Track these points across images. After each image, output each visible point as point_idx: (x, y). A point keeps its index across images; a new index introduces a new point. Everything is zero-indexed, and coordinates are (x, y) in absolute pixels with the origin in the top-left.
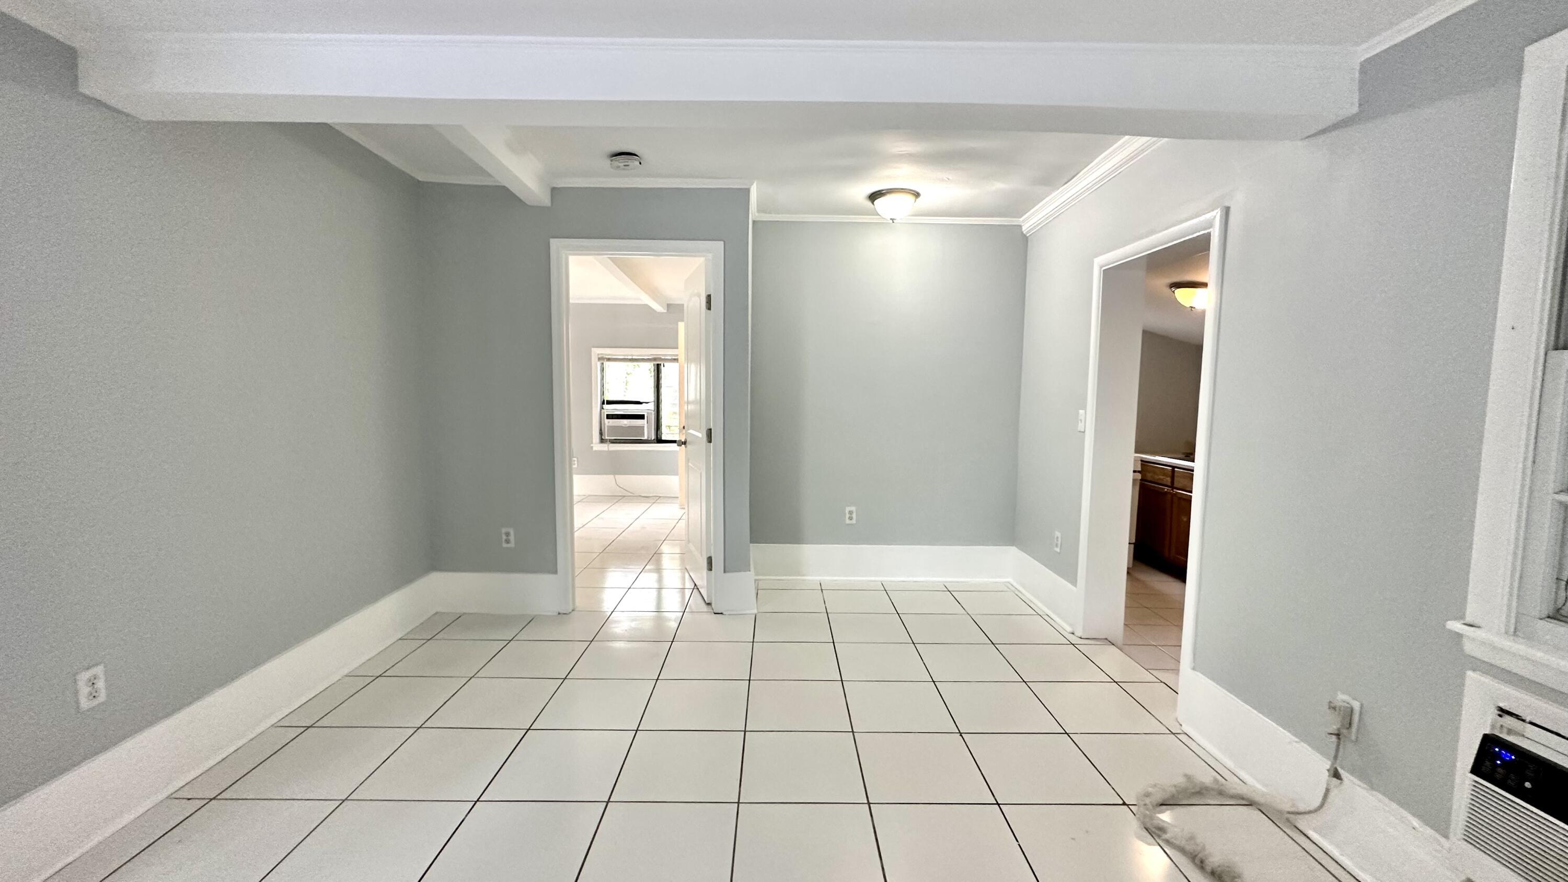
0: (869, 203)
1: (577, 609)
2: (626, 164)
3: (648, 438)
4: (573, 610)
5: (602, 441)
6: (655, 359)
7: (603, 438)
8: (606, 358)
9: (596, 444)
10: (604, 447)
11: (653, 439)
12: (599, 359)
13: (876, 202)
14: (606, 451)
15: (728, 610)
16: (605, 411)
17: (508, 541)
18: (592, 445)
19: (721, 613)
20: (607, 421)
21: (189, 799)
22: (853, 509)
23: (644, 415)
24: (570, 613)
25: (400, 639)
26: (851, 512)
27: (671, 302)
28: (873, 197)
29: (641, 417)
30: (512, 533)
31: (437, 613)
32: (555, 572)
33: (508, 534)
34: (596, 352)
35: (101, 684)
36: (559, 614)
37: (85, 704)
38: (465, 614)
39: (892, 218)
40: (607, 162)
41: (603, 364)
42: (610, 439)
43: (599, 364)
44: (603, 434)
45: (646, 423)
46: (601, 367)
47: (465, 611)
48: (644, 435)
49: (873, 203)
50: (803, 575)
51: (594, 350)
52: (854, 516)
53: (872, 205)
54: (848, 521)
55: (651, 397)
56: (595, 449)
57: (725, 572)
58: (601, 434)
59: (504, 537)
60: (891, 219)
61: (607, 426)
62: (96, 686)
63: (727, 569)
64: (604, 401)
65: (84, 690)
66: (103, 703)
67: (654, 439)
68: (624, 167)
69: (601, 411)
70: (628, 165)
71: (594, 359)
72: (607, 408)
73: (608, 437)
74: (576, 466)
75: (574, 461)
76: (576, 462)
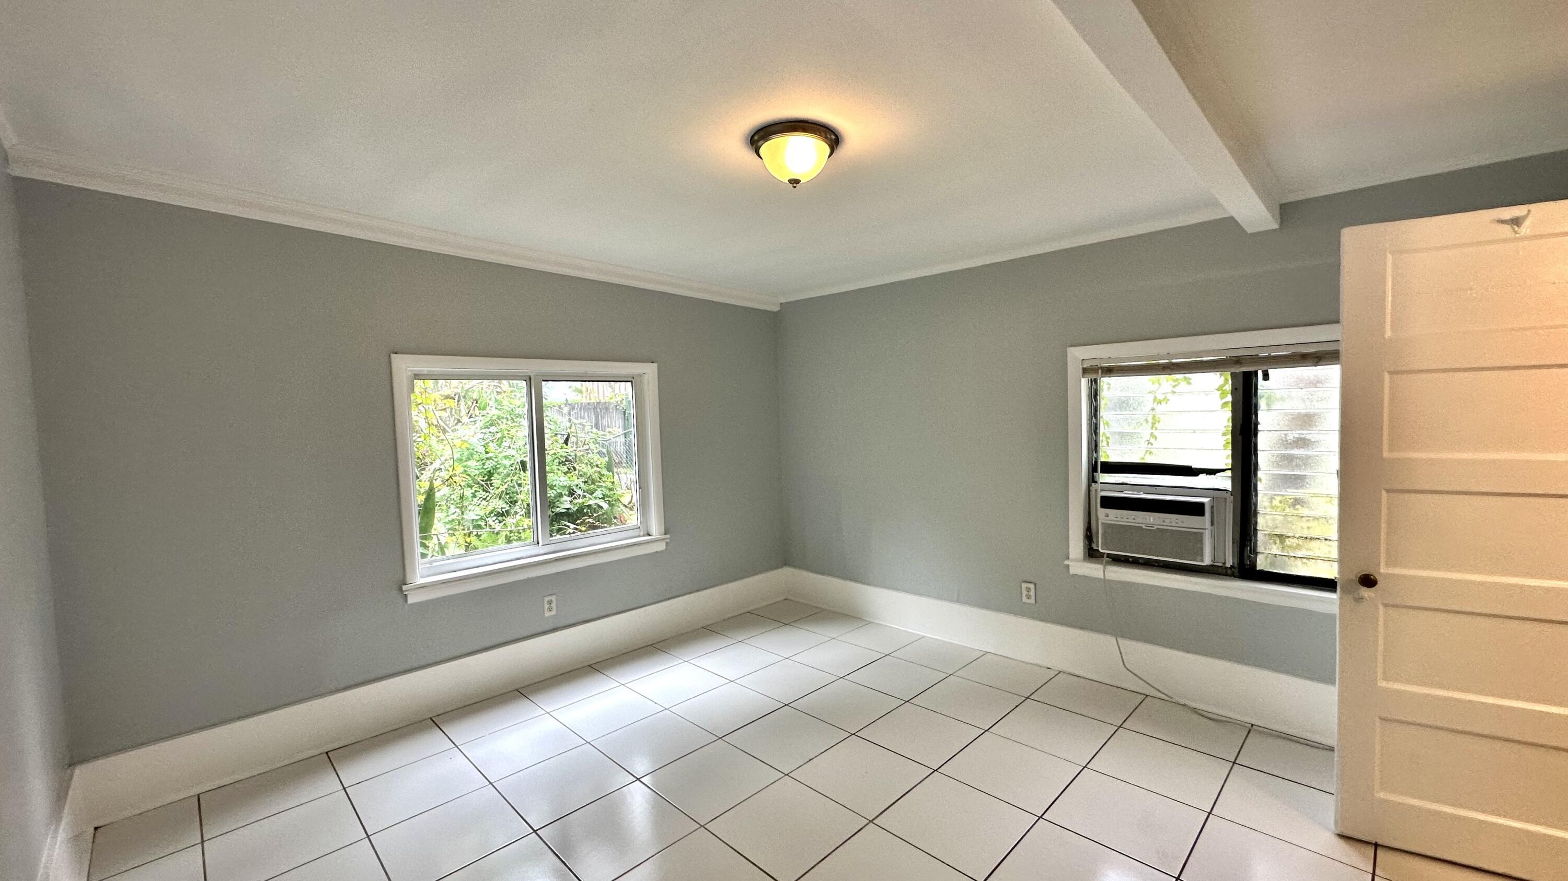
3: (1214, 561)
5: (1092, 554)
6: (1238, 361)
7: (1094, 547)
8: (1102, 368)
9: (1077, 560)
10: (1095, 570)
11: (1228, 565)
12: (1085, 371)
14: (1098, 580)
16: (1099, 486)
18: (1066, 562)
20: (1102, 512)
23: (1202, 505)
27: (1292, 198)
29: (1196, 509)
34: (1079, 355)
41: (1096, 381)
42: (1108, 554)
43: (1084, 383)
44: (1094, 540)
45: (1207, 524)
46: (1090, 388)
48: (1202, 555)
51: (1071, 351)
55: (1222, 457)
56: (1072, 571)
58: (1089, 538)
61: (1103, 523)
64: (1096, 462)
67: (1232, 567)
69: (1089, 486)
71: (1074, 369)
72: (1101, 481)
73: (1102, 549)
74: (1032, 601)
75: (1028, 590)
76: (1032, 593)
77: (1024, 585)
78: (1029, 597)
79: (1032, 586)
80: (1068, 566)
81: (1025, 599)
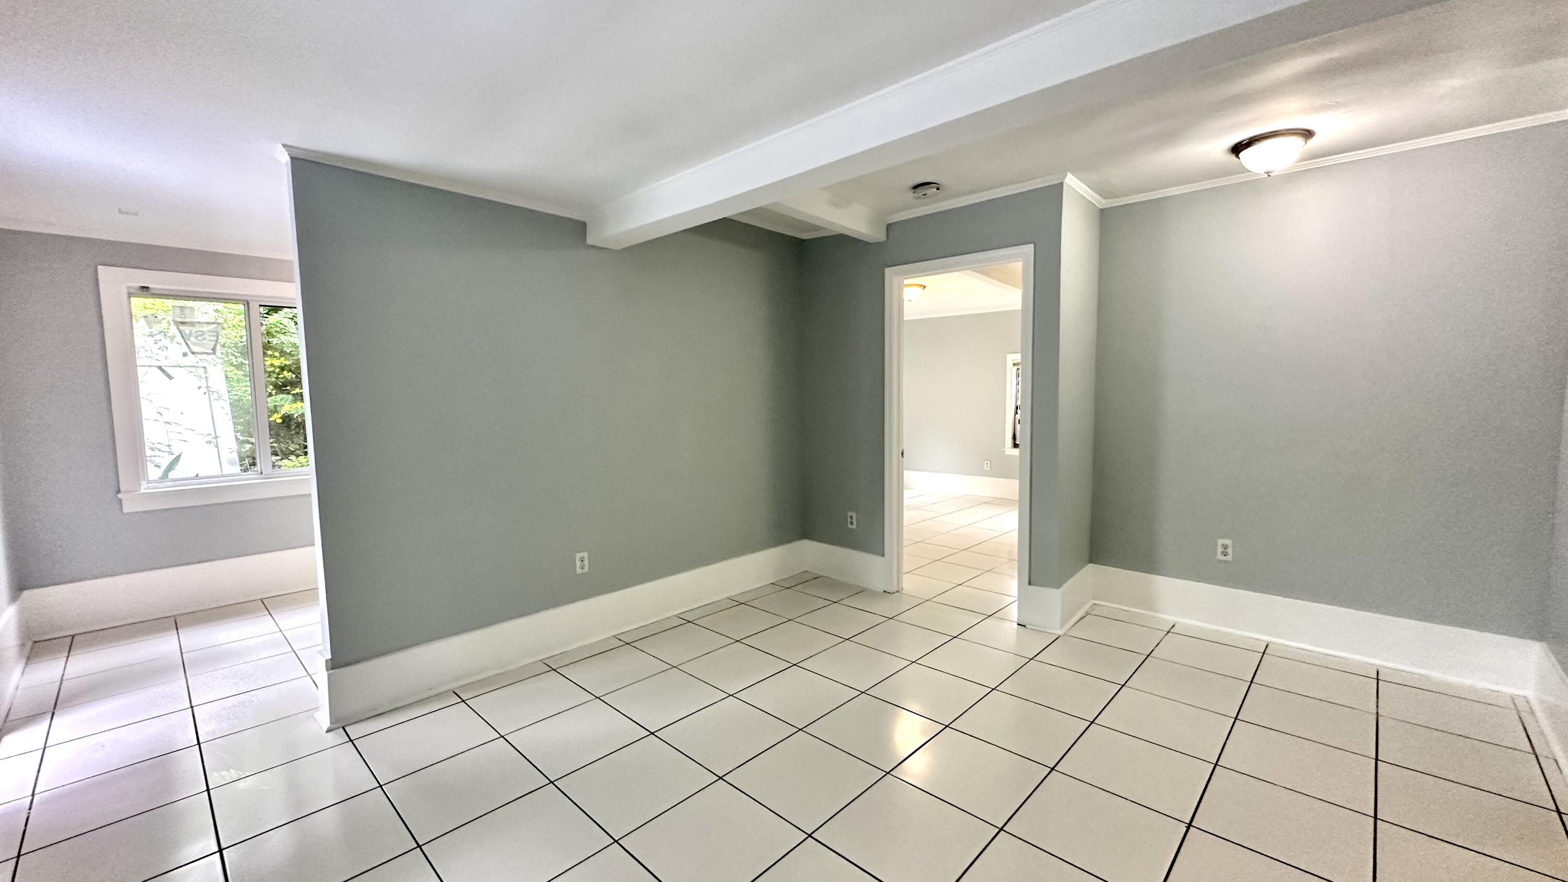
0: (1233, 157)
1: (903, 592)
2: (924, 193)
4: (897, 592)
5: (1015, 444)
7: (1016, 441)
9: (1008, 448)
10: (1017, 451)
12: (1015, 366)
13: (1242, 155)
14: (1018, 456)
15: (1031, 625)
17: (852, 523)
18: (1004, 449)
19: (1025, 626)
21: (620, 640)
22: (1228, 542)
24: (893, 593)
25: (772, 584)
26: (1225, 547)
28: (1237, 149)
30: (854, 517)
31: (806, 571)
32: (883, 555)
33: (851, 518)
34: (1011, 357)
35: (586, 562)
36: (885, 591)
37: (579, 571)
38: (821, 576)
39: (1266, 170)
40: (911, 194)
41: (1019, 370)
43: (1014, 369)
46: (1016, 372)
47: (822, 574)
49: (1237, 156)
50: (1156, 611)
51: (1009, 356)
52: (1230, 551)
53: (1237, 159)
54: (1220, 557)
56: (1006, 453)
57: (1030, 584)
58: (1014, 438)
59: (849, 520)
60: (1265, 173)
62: (584, 562)
63: (1032, 580)
65: (578, 563)
66: (586, 573)
68: (924, 196)
69: (1015, 415)
70: (925, 194)
71: (1009, 365)
74: (989, 469)
75: (987, 464)
76: (989, 465)
77: (986, 462)
78: (987, 467)
79: (989, 462)
80: (1005, 451)
81: (986, 468)
